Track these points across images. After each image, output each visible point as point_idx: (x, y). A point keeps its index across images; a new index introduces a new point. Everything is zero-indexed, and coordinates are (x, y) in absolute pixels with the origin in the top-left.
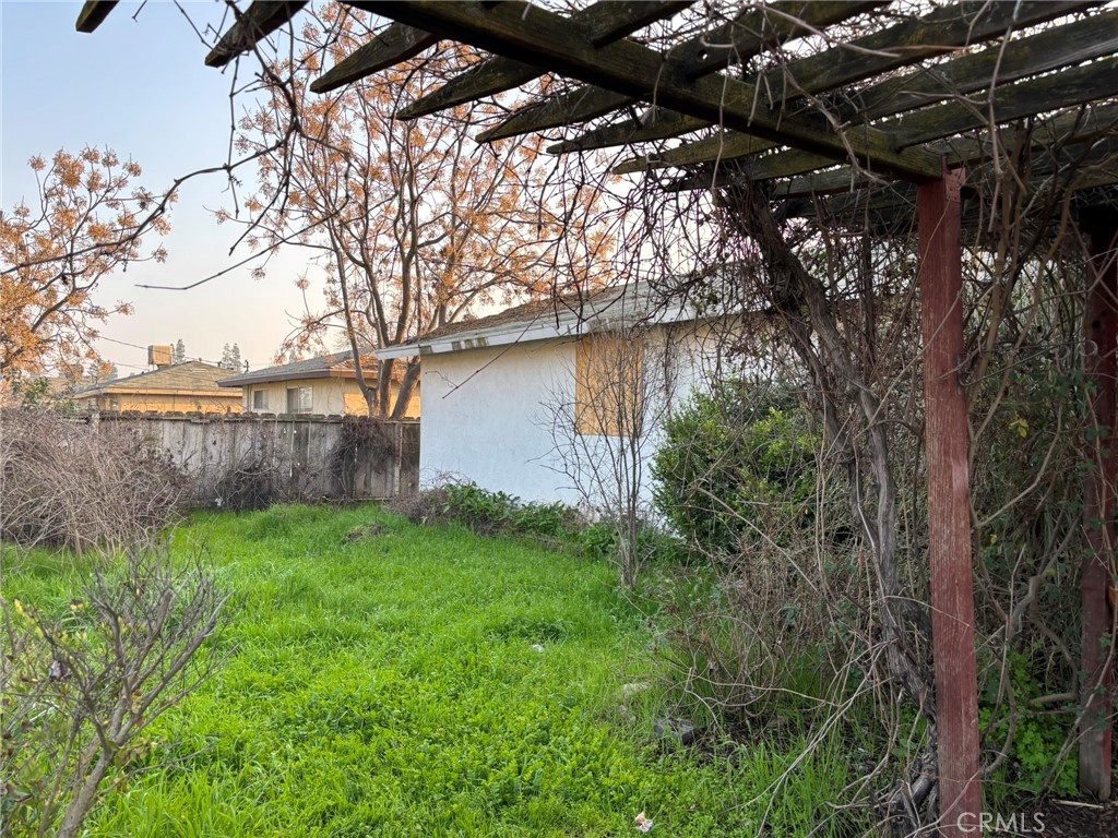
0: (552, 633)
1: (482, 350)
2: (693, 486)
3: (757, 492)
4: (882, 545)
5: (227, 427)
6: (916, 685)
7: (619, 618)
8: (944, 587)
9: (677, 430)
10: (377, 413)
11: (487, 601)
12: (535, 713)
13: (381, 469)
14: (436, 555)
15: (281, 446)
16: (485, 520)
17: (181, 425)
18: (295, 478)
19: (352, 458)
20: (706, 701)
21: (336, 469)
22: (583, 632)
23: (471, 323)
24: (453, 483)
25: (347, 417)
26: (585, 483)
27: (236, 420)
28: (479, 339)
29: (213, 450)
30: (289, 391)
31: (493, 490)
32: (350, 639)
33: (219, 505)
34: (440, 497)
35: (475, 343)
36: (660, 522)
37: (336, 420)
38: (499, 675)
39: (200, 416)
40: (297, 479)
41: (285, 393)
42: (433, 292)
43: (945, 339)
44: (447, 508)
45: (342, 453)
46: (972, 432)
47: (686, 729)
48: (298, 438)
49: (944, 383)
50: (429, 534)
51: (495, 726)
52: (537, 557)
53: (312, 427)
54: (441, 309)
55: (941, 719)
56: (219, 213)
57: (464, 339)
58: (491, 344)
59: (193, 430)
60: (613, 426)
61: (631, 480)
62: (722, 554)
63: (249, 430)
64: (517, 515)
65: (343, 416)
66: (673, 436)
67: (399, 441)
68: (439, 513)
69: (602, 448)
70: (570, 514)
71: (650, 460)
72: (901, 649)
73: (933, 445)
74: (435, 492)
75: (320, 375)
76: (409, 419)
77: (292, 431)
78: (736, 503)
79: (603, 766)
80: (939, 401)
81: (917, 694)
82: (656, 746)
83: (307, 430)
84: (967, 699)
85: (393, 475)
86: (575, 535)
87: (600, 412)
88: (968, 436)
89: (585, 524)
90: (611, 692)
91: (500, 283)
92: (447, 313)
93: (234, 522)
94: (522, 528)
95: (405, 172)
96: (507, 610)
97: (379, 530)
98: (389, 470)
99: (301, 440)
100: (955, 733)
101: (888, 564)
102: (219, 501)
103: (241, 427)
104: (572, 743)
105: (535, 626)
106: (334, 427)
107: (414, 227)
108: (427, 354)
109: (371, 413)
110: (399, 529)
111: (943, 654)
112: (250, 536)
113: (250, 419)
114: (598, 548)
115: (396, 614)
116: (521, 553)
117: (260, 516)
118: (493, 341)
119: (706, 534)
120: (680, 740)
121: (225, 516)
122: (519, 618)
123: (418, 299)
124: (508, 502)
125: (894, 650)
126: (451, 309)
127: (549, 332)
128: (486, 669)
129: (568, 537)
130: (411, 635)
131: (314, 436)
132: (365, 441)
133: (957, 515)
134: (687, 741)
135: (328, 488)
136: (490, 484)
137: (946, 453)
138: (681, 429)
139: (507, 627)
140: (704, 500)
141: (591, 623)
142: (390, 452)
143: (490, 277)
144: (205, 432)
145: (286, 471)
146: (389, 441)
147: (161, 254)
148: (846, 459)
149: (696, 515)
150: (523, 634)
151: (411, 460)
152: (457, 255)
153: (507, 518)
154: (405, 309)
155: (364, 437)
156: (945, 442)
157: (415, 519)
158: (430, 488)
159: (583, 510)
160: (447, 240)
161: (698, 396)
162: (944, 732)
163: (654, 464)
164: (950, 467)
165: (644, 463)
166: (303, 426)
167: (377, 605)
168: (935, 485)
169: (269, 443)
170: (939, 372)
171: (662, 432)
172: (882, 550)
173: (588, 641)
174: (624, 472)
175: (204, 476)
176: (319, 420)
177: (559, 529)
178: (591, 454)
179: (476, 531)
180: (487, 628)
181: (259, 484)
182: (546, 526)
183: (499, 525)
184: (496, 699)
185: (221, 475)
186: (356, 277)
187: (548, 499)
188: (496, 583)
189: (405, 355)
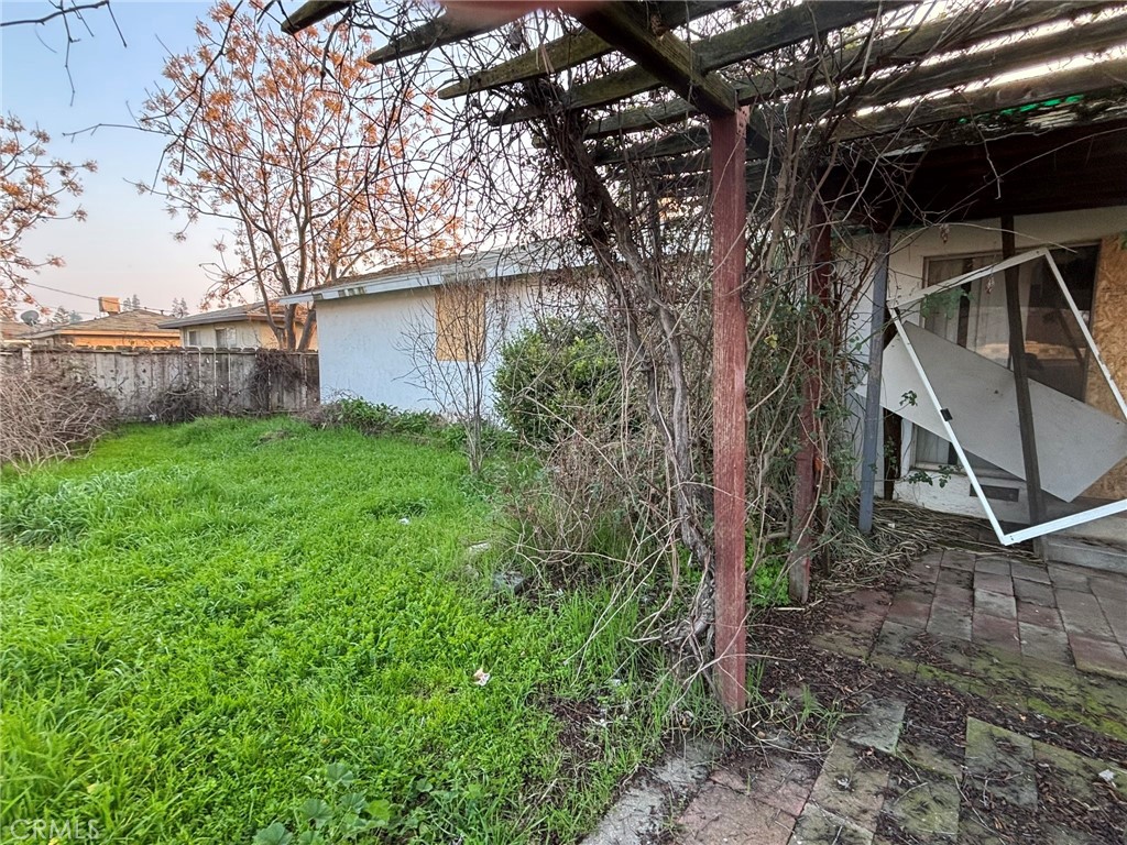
0: (416, 509)
1: (363, 298)
2: (523, 394)
3: (566, 398)
4: (677, 438)
5: (156, 358)
6: (702, 551)
7: (468, 493)
8: (725, 470)
9: (509, 355)
10: (286, 347)
11: (366, 487)
12: (395, 583)
13: (290, 388)
14: (329, 452)
15: (205, 372)
16: (371, 424)
17: (113, 356)
18: (220, 397)
19: (266, 381)
20: (532, 559)
21: (254, 391)
22: (441, 506)
23: (356, 278)
24: (346, 398)
25: (260, 349)
26: (442, 395)
27: (162, 353)
28: (359, 288)
29: (145, 377)
30: (217, 331)
31: (377, 402)
32: (243, 528)
33: (154, 419)
34: (335, 408)
35: (356, 292)
36: (500, 423)
37: (250, 352)
38: (368, 550)
39: (130, 349)
40: (221, 397)
41: (213, 333)
42: (325, 254)
43: (733, 260)
44: (341, 416)
45: (257, 378)
46: (748, 342)
47: (518, 581)
48: (219, 366)
49: (731, 299)
50: (326, 436)
51: (359, 598)
52: (410, 451)
53: (231, 358)
54: (333, 268)
55: (719, 575)
56: (139, 186)
57: (347, 289)
58: (369, 292)
59: (124, 360)
60: (461, 352)
61: (476, 391)
62: (544, 446)
63: (176, 360)
64: (395, 420)
65: (256, 349)
66: (507, 359)
67: (303, 366)
68: (335, 421)
69: (455, 369)
70: (435, 418)
71: (490, 377)
72: (691, 523)
73: (720, 354)
74: (331, 405)
75: (240, 320)
76: (310, 351)
77: (213, 361)
78: (552, 406)
79: (450, 624)
80: (725, 315)
81: (703, 558)
82: (494, 599)
83: (227, 360)
84: (739, 558)
85: (301, 393)
86: (438, 432)
87: (450, 339)
88: (746, 345)
89: (446, 425)
90: (459, 555)
91: (378, 249)
92: (338, 271)
93: (166, 434)
94: (400, 429)
95: (296, 159)
96: (380, 494)
97: (286, 434)
98: (298, 389)
99: (223, 368)
100: (730, 586)
101: (681, 453)
102: (153, 417)
103: (169, 359)
104: (425, 607)
105: (403, 505)
106: (250, 357)
107: (307, 203)
108: (320, 302)
109: (281, 346)
110: (302, 434)
111: (721, 524)
112: (178, 443)
113: (177, 352)
114: (456, 442)
115: (289, 502)
116: (398, 447)
117: (187, 426)
118: (369, 290)
119: (531, 429)
120: (513, 592)
121: (158, 428)
122: (391, 499)
123: (314, 260)
124: (389, 411)
125: (686, 524)
126: (340, 268)
127: (413, 283)
128: (357, 545)
129: (434, 434)
130: (300, 519)
131: (233, 365)
132: (276, 368)
133: (737, 411)
134: (519, 591)
135: (248, 404)
136: (374, 399)
137: (730, 360)
138: (512, 354)
139: (380, 507)
140: (530, 406)
141: (447, 499)
142: (297, 375)
143: (371, 244)
144: (136, 362)
145: (211, 391)
146: (295, 367)
147: (81, 214)
148: (646, 368)
149: (525, 418)
150: (393, 512)
151: (314, 382)
152: (343, 226)
153: (387, 423)
154: (303, 266)
155: (274, 365)
156: (730, 351)
157: (317, 426)
158: (328, 402)
159: (445, 415)
160: (334, 213)
161: (526, 331)
162: (720, 584)
163: (494, 381)
164: (733, 371)
165: (486, 381)
166: (224, 357)
167: (272, 496)
168: (719, 386)
169: (194, 371)
170: (727, 289)
171: (499, 357)
172: (677, 443)
173: (443, 514)
174: (470, 386)
175: (138, 397)
176: (236, 352)
177: (427, 429)
178: (444, 373)
179: (364, 432)
180: (363, 509)
181: (188, 403)
182: (416, 427)
183: (381, 428)
184: (364, 572)
185: (153, 396)
186: (261, 242)
187: (419, 410)
188: (375, 471)
189: (305, 302)
